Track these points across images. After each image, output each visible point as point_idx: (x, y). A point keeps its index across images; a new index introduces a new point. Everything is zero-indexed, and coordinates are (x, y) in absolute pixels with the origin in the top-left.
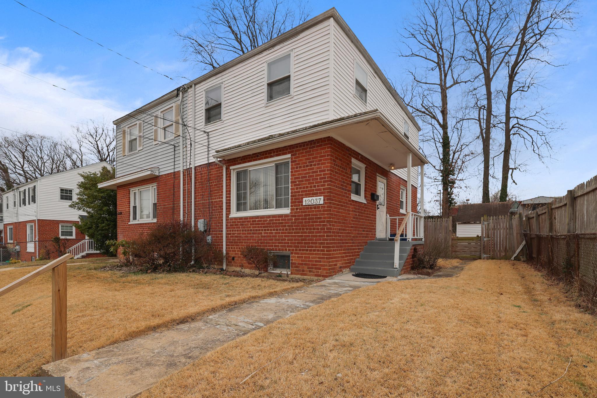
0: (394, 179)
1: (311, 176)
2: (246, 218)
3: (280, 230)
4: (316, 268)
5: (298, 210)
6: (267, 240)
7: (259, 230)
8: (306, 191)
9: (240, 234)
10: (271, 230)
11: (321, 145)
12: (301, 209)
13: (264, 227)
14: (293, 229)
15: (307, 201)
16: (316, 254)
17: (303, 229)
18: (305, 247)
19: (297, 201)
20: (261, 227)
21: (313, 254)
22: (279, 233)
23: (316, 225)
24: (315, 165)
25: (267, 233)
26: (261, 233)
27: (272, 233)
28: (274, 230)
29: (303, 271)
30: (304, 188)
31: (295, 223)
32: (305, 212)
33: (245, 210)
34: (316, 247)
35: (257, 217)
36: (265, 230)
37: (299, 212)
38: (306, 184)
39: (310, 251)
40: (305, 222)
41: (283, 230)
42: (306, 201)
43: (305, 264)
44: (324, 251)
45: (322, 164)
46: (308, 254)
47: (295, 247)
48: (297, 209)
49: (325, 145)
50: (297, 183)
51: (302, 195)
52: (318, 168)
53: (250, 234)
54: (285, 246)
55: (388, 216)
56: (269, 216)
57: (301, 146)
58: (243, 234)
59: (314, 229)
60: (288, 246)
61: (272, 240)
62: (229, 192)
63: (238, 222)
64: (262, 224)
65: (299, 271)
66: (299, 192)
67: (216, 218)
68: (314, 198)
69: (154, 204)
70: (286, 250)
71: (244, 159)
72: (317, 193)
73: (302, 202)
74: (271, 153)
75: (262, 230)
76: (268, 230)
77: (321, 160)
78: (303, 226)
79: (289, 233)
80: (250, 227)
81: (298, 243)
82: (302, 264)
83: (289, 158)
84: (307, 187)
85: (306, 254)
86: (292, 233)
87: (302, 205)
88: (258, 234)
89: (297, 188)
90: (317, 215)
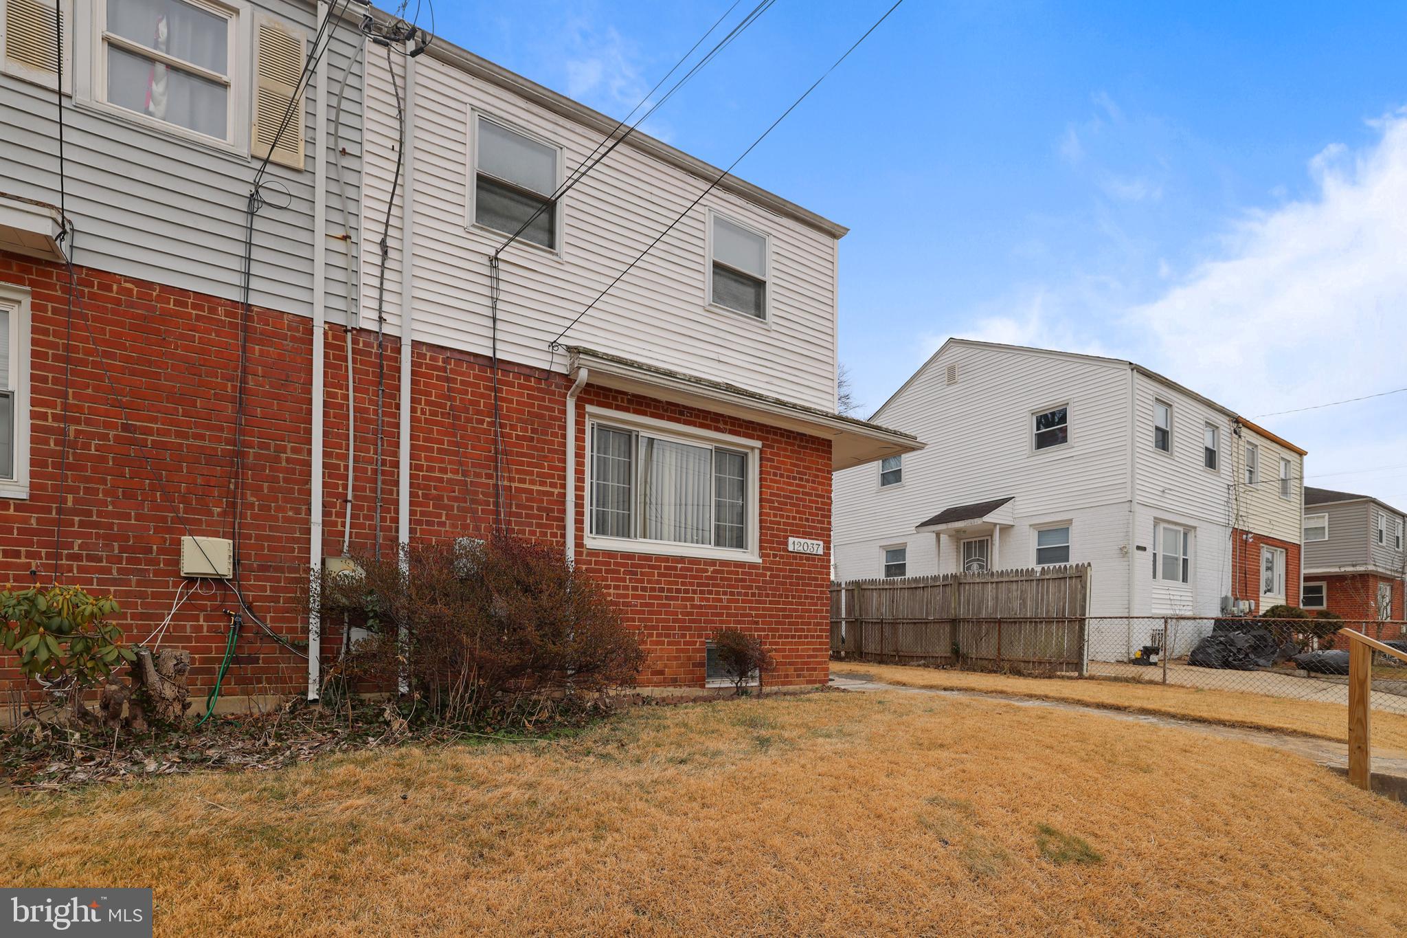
1: (800, 498)
2: (647, 557)
3: (739, 594)
4: (808, 669)
5: (778, 559)
6: (707, 614)
7: (686, 591)
8: (793, 525)
9: (626, 596)
10: (718, 593)
11: (817, 450)
12: (782, 556)
13: (699, 585)
14: (767, 595)
16: (808, 643)
17: (787, 597)
18: (791, 631)
19: (772, 540)
20: (692, 584)
21: (803, 644)
22: (737, 601)
23: (810, 591)
24: (807, 479)
25: (708, 600)
26: (692, 599)
27: (720, 600)
28: (725, 593)
29: (786, 676)
30: (788, 517)
31: (772, 582)
32: (791, 564)
34: (809, 630)
35: (682, 559)
36: (702, 592)
37: (779, 562)
38: (791, 511)
39: (800, 637)
40: (791, 584)
41: (746, 594)
42: (794, 543)
43: (791, 664)
46: (796, 644)
47: (769, 630)
48: (775, 556)
49: (823, 451)
50: (776, 504)
51: (786, 531)
52: (813, 489)
53: (660, 598)
56: (713, 562)
57: (782, 435)
58: (634, 597)
59: (806, 597)
61: (721, 615)
63: (616, 564)
64: (692, 577)
66: (779, 523)
71: (640, 404)
73: (786, 544)
74: (718, 421)
75: (694, 592)
76: (710, 592)
77: (817, 476)
78: (787, 590)
79: (758, 602)
80: (659, 582)
81: (777, 623)
82: (784, 664)
83: (753, 448)
84: (794, 518)
85: (791, 644)
86: (765, 602)
87: (787, 550)
88: (683, 599)
89: (775, 516)
90: (810, 572)
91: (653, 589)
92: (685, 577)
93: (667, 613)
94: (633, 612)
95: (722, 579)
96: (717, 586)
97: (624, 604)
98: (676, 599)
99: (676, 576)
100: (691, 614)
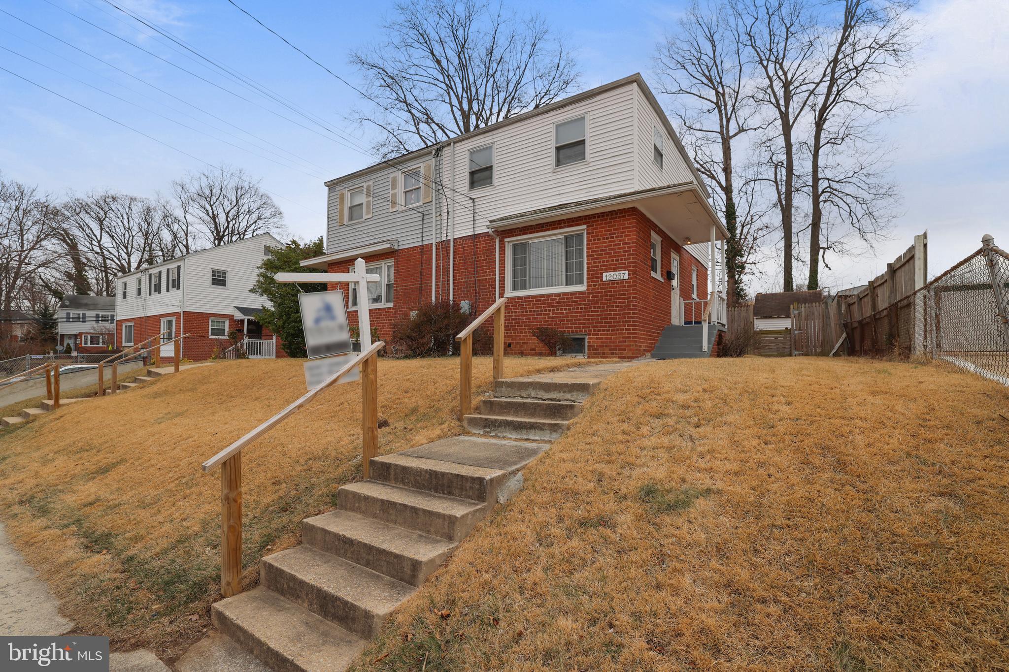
0: (686, 256)
1: (612, 249)
2: (528, 297)
3: (574, 309)
4: (619, 350)
5: (597, 286)
6: (555, 321)
7: (546, 311)
8: (607, 265)
9: (519, 316)
10: (561, 310)
11: (623, 216)
12: (600, 285)
13: (552, 307)
14: (590, 308)
15: (607, 276)
16: (619, 334)
18: (606, 327)
19: (594, 276)
20: (548, 307)
21: (616, 334)
22: (572, 313)
23: (619, 302)
24: (617, 237)
25: (556, 314)
26: (549, 314)
27: (563, 313)
28: (565, 309)
29: (604, 353)
30: (604, 262)
31: (594, 300)
32: (606, 288)
33: (524, 288)
34: (619, 326)
35: (543, 296)
36: (553, 310)
37: (598, 289)
38: (606, 258)
39: (613, 330)
40: (606, 300)
41: (577, 309)
43: (606, 346)
44: (629, 330)
45: (626, 236)
47: (592, 327)
48: (595, 285)
49: (629, 216)
50: (595, 256)
51: (602, 270)
52: (620, 240)
53: (534, 315)
54: (580, 327)
55: (682, 299)
56: (559, 294)
57: (599, 217)
58: (523, 316)
59: (617, 306)
60: (583, 327)
61: (563, 321)
62: (502, 268)
63: (516, 302)
64: (549, 303)
65: (599, 353)
66: (598, 266)
67: (485, 298)
68: (617, 273)
69: (387, 285)
70: (581, 331)
72: (620, 268)
73: (602, 277)
74: (561, 224)
75: (550, 310)
76: (557, 310)
77: (625, 232)
78: (604, 303)
79: (584, 312)
80: (533, 308)
81: (597, 323)
82: (602, 346)
83: (584, 230)
84: (608, 261)
85: (607, 334)
86: (589, 312)
87: (602, 281)
88: (544, 314)
89: (595, 263)
90: (620, 291)
91: (530, 311)
92: (545, 304)
93: (537, 322)
94: (523, 322)
95: (564, 302)
96: (562, 306)
97: (519, 319)
98: (541, 315)
99: (541, 304)
100: (548, 321)
